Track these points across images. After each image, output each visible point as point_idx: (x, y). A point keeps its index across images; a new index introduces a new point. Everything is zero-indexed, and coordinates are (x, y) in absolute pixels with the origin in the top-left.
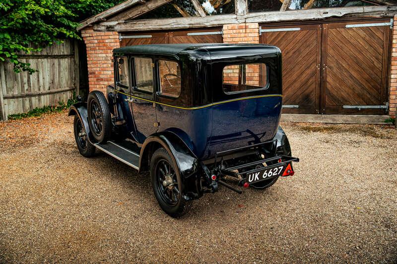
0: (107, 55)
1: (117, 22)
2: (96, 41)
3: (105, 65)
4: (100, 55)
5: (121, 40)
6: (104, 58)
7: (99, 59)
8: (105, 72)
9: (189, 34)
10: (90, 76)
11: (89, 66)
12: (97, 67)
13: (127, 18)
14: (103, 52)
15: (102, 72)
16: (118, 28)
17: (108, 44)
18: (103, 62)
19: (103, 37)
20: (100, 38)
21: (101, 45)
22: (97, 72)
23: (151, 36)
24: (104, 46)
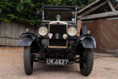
1: (81, 17)
5: (82, 23)
9: (108, 19)
13: (84, 15)
16: (81, 19)
23: (93, 21)
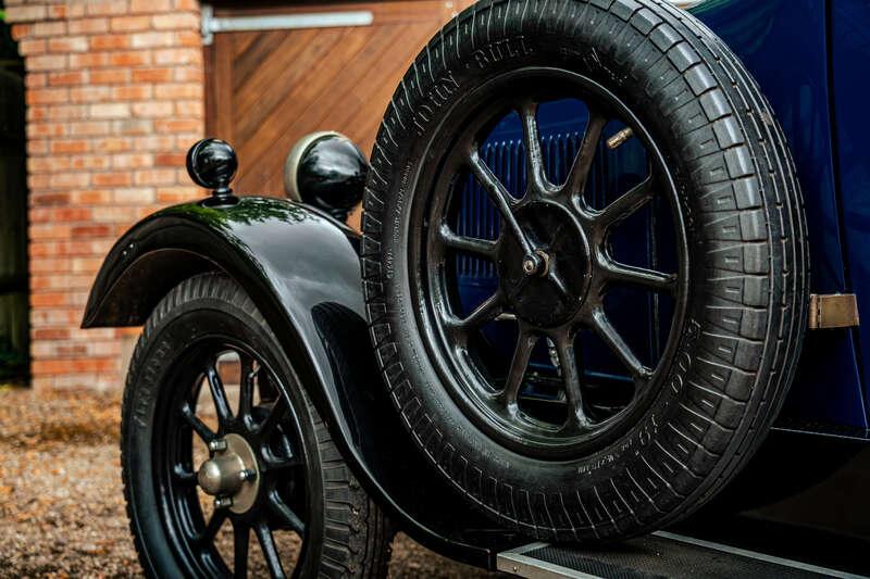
0: (138, 107)
2: (80, 44)
3: (121, 161)
4: (97, 111)
5: (208, 40)
6: (117, 126)
7: (92, 128)
8: (122, 195)
10: (36, 213)
11: (32, 165)
12: (80, 168)
14: (115, 92)
15: (106, 195)
17: (146, 58)
18: (113, 144)
19: (117, 24)
20: (100, 25)
21: (105, 59)
22: (75, 197)
23: (364, 18)
24: (123, 64)
